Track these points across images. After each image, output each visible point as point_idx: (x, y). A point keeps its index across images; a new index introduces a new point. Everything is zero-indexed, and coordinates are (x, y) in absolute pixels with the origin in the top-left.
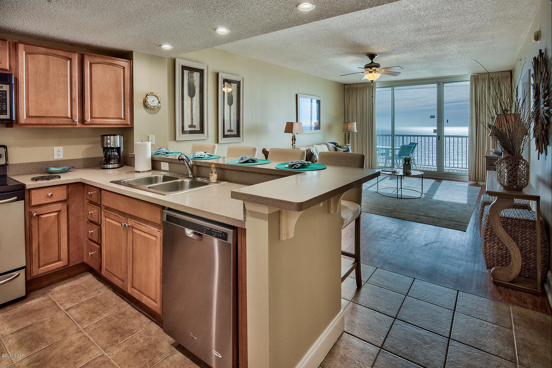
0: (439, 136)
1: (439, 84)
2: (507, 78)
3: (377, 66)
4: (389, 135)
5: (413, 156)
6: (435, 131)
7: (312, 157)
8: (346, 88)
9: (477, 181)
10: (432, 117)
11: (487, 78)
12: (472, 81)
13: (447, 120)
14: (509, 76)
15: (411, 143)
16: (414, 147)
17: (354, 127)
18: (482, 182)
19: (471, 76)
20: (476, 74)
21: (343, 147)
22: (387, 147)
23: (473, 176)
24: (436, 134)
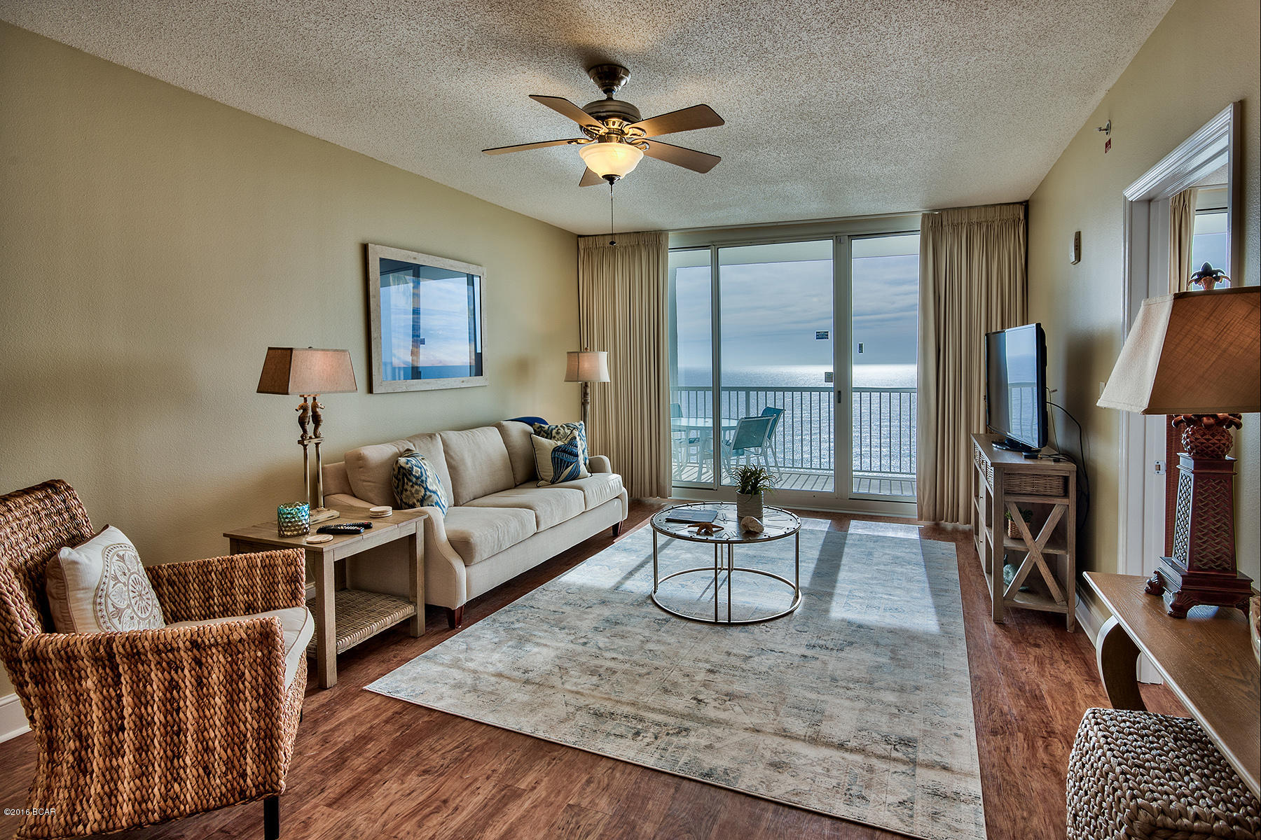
0: (839, 392)
1: (838, 242)
2: (1015, 223)
3: (629, 114)
4: (705, 389)
5: (773, 444)
6: (828, 377)
7: (406, 487)
8: (582, 246)
9: (938, 519)
10: (822, 336)
11: (964, 222)
12: (926, 230)
13: (861, 346)
14: (1022, 217)
15: (768, 411)
16: (775, 421)
17: (600, 366)
18: (952, 521)
19: (924, 215)
20: (936, 210)
21: (558, 433)
22: (701, 423)
23: (929, 507)
24: (831, 385)
